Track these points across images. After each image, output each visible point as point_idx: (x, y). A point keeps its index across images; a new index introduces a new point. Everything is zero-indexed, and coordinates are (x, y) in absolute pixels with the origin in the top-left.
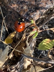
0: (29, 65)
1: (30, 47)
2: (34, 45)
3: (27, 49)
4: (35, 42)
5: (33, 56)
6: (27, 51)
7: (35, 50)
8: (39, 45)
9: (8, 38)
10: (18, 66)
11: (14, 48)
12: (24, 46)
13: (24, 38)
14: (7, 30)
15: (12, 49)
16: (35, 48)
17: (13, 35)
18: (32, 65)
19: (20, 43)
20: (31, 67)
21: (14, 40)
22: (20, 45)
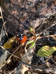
0: (27, 71)
1: (28, 53)
3: (24, 55)
4: (35, 48)
6: (25, 57)
7: (35, 56)
8: (38, 51)
9: (7, 42)
10: (15, 72)
12: (23, 51)
13: (23, 44)
14: (7, 35)
15: (10, 55)
18: (30, 71)
19: (20, 48)
20: (28, 73)
22: (19, 50)
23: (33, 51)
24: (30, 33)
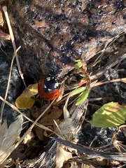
0: (68, 161)
1: (71, 119)
3: (63, 124)
4: (86, 108)
5: (77, 141)
6: (65, 128)
7: (85, 126)
8: (94, 115)
10: (41, 162)
11: (34, 120)
13: (60, 98)
15: (31, 123)
16: (85, 122)
17: (34, 90)
18: (75, 160)
20: (72, 165)
21: (36, 102)
22: (49, 113)
23: (82, 114)
24: (74, 75)
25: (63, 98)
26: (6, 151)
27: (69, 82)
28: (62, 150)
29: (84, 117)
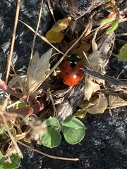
0: (96, 93)
1: (99, 52)
2: (111, 49)
3: (92, 56)
4: (113, 42)
5: (105, 73)
6: (93, 60)
8: (121, 50)
9: (54, 29)
10: (70, 92)
11: (64, 53)
12: (88, 49)
13: (89, 32)
14: (52, 13)
15: (60, 56)
16: (112, 57)
17: (63, 25)
18: (103, 92)
19: (80, 42)
20: (100, 96)
21: (65, 36)
22: (78, 47)
23: (109, 48)
24: (102, 11)
25: (91, 33)
26: (38, 80)
27: (97, 18)
28: (91, 82)
29: (111, 52)
